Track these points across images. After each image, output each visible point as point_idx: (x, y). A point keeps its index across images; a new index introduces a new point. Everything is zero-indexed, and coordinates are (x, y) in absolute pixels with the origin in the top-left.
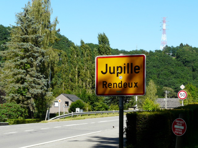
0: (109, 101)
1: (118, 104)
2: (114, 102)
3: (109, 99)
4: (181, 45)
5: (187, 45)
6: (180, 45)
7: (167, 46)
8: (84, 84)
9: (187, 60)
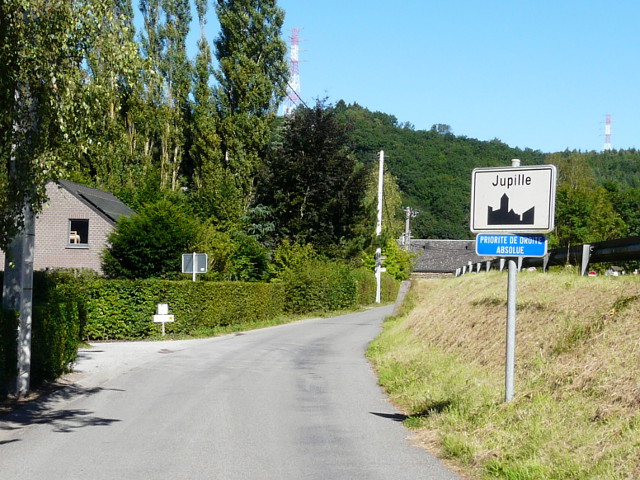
0: (270, 227)
1: (308, 240)
2: (294, 231)
3: (269, 219)
4: (341, 103)
5: (355, 105)
6: (338, 105)
7: (301, 106)
8: (147, 148)
9: (362, 143)
